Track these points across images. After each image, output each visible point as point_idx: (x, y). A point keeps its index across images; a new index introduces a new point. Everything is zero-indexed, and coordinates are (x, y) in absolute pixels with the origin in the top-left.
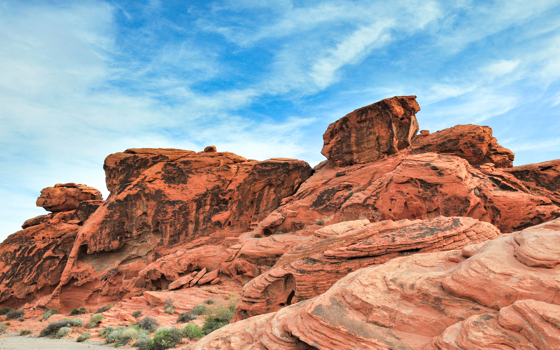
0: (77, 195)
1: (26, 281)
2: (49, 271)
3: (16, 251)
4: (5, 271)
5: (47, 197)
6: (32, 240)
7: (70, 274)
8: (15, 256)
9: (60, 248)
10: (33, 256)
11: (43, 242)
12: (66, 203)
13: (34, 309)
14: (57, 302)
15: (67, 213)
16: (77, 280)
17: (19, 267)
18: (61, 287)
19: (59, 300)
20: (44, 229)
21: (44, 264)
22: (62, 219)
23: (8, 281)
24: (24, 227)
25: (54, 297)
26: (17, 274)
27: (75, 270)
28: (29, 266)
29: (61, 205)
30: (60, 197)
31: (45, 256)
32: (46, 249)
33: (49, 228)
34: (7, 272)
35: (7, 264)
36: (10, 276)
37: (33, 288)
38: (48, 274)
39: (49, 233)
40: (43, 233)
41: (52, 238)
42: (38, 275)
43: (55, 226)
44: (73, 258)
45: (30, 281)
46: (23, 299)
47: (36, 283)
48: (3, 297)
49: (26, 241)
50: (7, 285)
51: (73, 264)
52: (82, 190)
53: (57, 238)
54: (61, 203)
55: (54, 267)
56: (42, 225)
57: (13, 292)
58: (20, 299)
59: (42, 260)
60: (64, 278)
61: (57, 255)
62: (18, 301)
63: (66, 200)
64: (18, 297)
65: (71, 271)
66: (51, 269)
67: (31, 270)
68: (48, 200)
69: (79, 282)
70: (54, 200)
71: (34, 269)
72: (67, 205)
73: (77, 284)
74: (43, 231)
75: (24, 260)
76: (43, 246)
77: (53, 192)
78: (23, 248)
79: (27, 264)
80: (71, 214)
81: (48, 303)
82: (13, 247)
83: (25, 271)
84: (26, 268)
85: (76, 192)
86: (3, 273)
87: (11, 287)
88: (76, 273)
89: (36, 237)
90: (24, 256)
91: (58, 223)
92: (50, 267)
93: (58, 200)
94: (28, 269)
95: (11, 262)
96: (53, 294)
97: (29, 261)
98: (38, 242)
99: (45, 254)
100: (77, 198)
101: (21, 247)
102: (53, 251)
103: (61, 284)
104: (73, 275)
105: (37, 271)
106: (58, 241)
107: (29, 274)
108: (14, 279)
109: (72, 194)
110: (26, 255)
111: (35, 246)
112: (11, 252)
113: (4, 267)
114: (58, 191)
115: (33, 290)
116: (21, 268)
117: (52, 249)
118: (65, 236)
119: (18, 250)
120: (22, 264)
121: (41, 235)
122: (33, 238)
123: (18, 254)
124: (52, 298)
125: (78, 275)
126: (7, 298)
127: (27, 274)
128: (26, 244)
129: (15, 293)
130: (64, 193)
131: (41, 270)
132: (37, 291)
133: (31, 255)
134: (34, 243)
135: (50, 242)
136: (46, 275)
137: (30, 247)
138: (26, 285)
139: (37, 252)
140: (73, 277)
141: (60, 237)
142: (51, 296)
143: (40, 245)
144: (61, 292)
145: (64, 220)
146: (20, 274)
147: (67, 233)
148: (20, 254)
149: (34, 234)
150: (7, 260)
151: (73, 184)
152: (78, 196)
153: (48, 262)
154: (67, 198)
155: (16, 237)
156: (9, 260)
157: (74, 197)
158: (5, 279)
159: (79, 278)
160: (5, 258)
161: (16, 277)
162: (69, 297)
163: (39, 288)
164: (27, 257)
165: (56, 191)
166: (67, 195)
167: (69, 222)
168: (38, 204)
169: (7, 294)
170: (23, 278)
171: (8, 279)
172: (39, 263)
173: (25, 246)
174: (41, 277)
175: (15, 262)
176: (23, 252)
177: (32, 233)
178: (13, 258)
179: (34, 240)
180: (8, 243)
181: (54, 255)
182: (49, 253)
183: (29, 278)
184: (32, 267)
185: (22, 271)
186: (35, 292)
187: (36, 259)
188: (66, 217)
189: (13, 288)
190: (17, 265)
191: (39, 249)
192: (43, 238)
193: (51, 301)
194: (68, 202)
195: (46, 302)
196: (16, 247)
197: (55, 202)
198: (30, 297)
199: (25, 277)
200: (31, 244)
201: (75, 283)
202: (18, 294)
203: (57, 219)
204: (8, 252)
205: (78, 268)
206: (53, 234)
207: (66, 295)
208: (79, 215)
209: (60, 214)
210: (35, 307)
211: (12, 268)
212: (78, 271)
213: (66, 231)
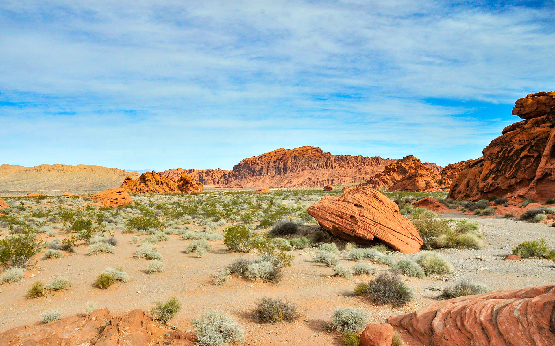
0: (547, 102)
1: (507, 175)
2: (526, 168)
3: (498, 152)
4: (491, 168)
5: (521, 106)
6: (510, 143)
7: (544, 170)
8: (498, 156)
9: (534, 148)
10: (512, 155)
11: (519, 144)
12: (538, 110)
13: (515, 197)
14: (533, 192)
15: (539, 118)
16: (550, 174)
17: (502, 165)
18: (536, 180)
19: (535, 191)
20: (519, 133)
21: (521, 162)
22: (535, 124)
23: (494, 176)
24: (504, 133)
25: (531, 189)
26: (500, 170)
27: (549, 166)
28: (509, 164)
29: (533, 112)
30: (532, 105)
31: (522, 155)
32: (522, 149)
33: (524, 132)
34: (493, 169)
35: (492, 163)
36: (496, 172)
37: (513, 181)
38: (525, 170)
39: (524, 136)
40: (519, 137)
41: (527, 141)
42: (517, 171)
43: (529, 130)
44: (547, 156)
45: (511, 176)
46: (506, 189)
47: (515, 177)
48: (492, 188)
49: (506, 144)
50: (493, 178)
51: (547, 162)
52: (552, 96)
53: (531, 140)
54: (533, 110)
55: (530, 164)
56: (518, 130)
57: (498, 184)
58: (504, 189)
59: (519, 159)
60: (539, 173)
61: (532, 155)
62: (502, 191)
63: (537, 107)
64: (502, 188)
65: (545, 167)
66: (527, 166)
67: (511, 167)
68: (522, 109)
69: (552, 177)
70: (526, 109)
71: (513, 166)
72: (538, 111)
73: (551, 178)
74: (519, 135)
75: (505, 159)
76: (519, 147)
77: (526, 101)
78: (504, 150)
79: (508, 162)
80: (543, 118)
81: (526, 194)
82: (497, 149)
83: (506, 168)
84: (507, 165)
85: (546, 99)
86: (490, 169)
87: (496, 180)
88: (549, 169)
89: (513, 140)
90: (505, 156)
91: (532, 127)
92: (526, 164)
93: (531, 108)
94: (509, 166)
95: (495, 161)
96: (530, 186)
97: (509, 160)
98: (516, 144)
99: (522, 154)
100: (548, 104)
101: (502, 149)
102: (529, 151)
103: (536, 178)
104: (547, 171)
105: (516, 168)
106: (532, 143)
107: (510, 170)
108: (499, 174)
109: (543, 101)
110: (506, 155)
111: (513, 148)
112: (494, 153)
113: (491, 165)
114: (530, 100)
115: (513, 183)
116: (503, 166)
117: (527, 149)
118: (538, 138)
119: (500, 152)
120: (504, 163)
121: (518, 139)
122: (511, 141)
123: (500, 154)
124: (529, 190)
125: (551, 171)
126: (494, 189)
127: (508, 170)
128: (506, 146)
129: (500, 185)
130: (535, 102)
131: (519, 167)
132: (517, 184)
133: (510, 155)
134: (512, 146)
135: (526, 144)
136: (524, 171)
137: (509, 149)
138: (507, 178)
139: (514, 152)
140: (547, 173)
141: (534, 139)
142: (528, 188)
143: (517, 147)
144: (537, 185)
145: (536, 125)
146: (503, 171)
147: (540, 135)
148: (502, 155)
149: (511, 138)
150: (492, 159)
151: (544, 92)
152: (549, 103)
153: (525, 160)
154: (539, 106)
155: (498, 141)
156: (494, 160)
157: (544, 104)
158: (491, 174)
159: (552, 173)
160: (491, 158)
161: (500, 172)
162: (544, 189)
163: (518, 181)
164: (507, 157)
165: (528, 100)
166: (539, 103)
167: (541, 126)
168: (514, 114)
169: (494, 186)
170: (505, 173)
171: (494, 174)
172: (517, 161)
173: (505, 148)
174: (519, 173)
175: (498, 161)
176: (504, 153)
177: (510, 137)
178: (497, 158)
179: (512, 143)
180: (492, 146)
181: (529, 154)
182: (525, 153)
183: (510, 173)
184: (512, 165)
185: (504, 168)
186: (515, 184)
187: (515, 158)
188: (538, 121)
189: (499, 181)
190: (500, 163)
191: (517, 150)
192: (520, 141)
193: (528, 192)
194: (540, 109)
195: (525, 192)
196: (498, 149)
197: (527, 110)
198: (511, 189)
199: (507, 172)
200: (510, 146)
201: (549, 178)
202: (503, 186)
203: (530, 124)
204: (492, 153)
205: (551, 164)
206: (528, 137)
207: (541, 187)
208: (551, 119)
209: (533, 120)
210: (515, 196)
211: (497, 166)
212: (551, 167)
213: (539, 133)
